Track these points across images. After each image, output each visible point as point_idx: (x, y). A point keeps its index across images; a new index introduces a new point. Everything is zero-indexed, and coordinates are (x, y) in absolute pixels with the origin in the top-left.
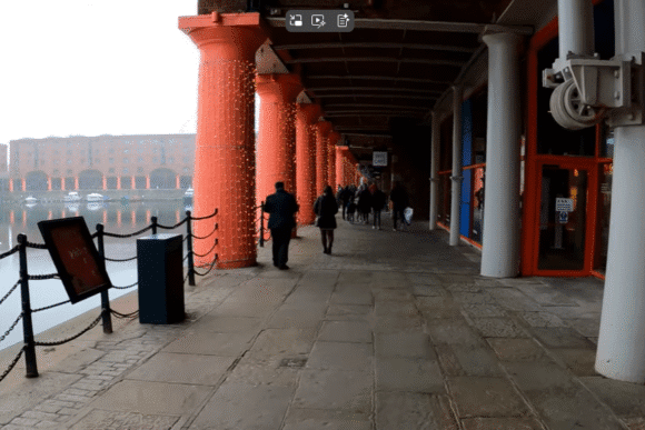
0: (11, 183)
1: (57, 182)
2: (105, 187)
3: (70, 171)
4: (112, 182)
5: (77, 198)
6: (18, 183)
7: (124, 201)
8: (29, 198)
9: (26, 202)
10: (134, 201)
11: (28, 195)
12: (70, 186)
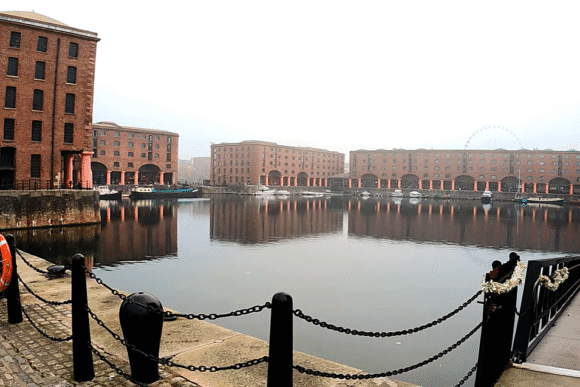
0: (350, 181)
1: (384, 182)
2: (420, 187)
3: (394, 175)
4: (426, 184)
5: (401, 194)
6: (355, 182)
7: (436, 198)
8: (365, 193)
9: (362, 195)
10: (444, 199)
11: (362, 190)
12: (394, 184)
